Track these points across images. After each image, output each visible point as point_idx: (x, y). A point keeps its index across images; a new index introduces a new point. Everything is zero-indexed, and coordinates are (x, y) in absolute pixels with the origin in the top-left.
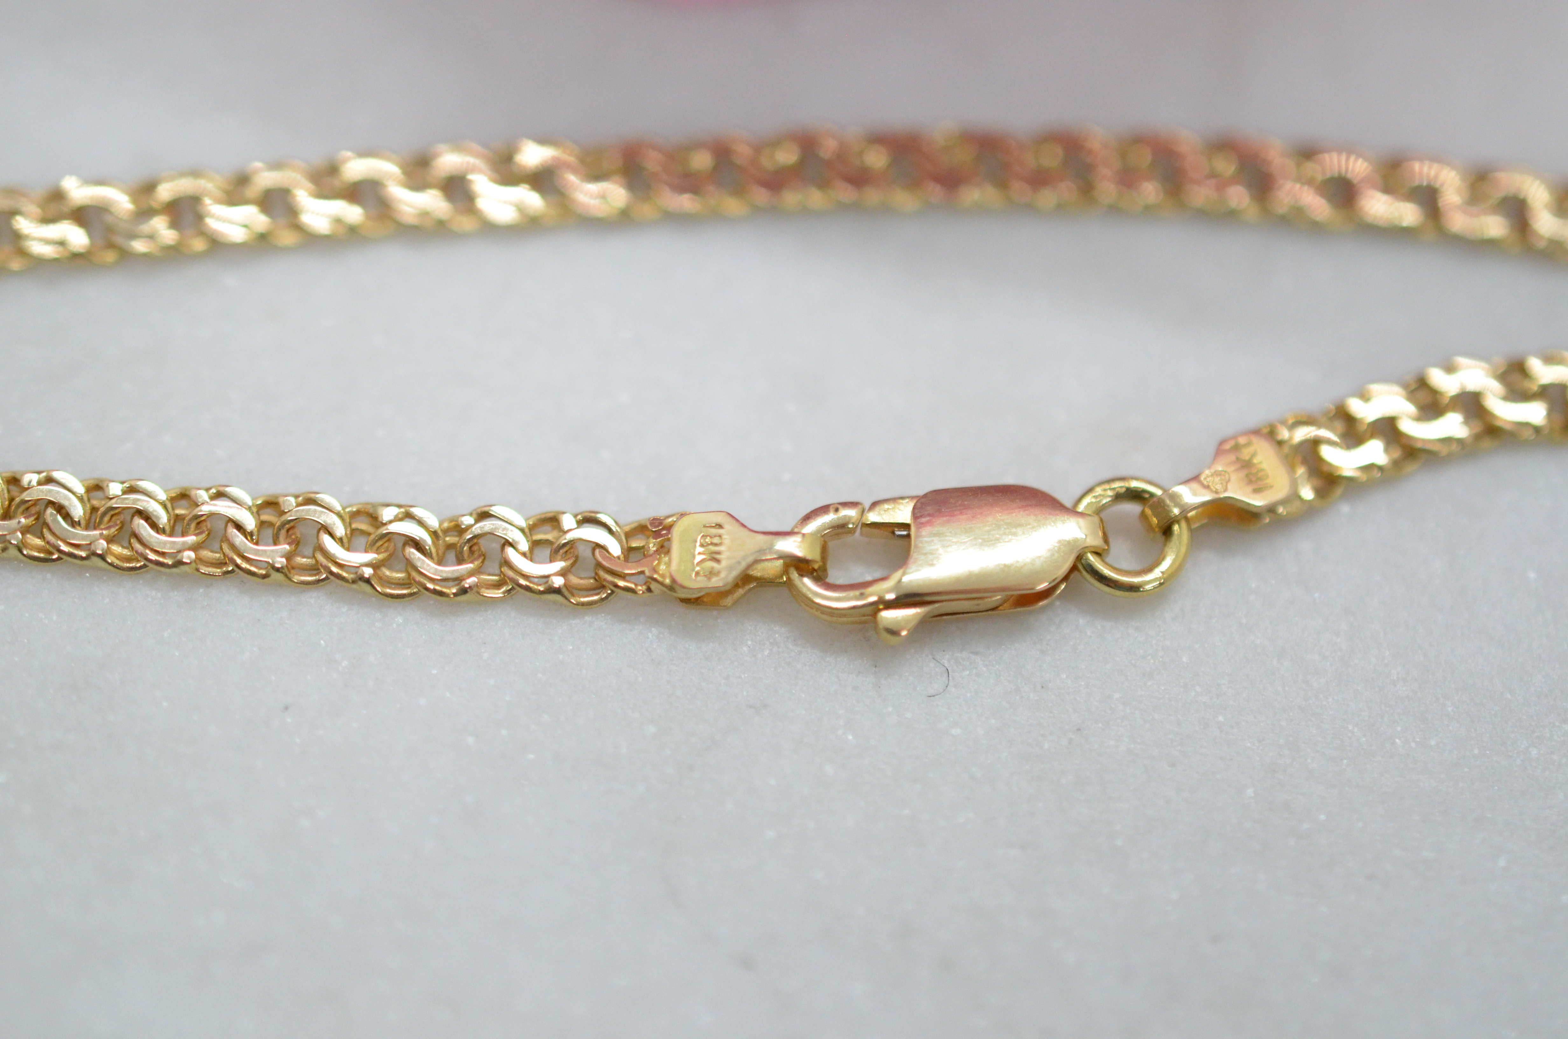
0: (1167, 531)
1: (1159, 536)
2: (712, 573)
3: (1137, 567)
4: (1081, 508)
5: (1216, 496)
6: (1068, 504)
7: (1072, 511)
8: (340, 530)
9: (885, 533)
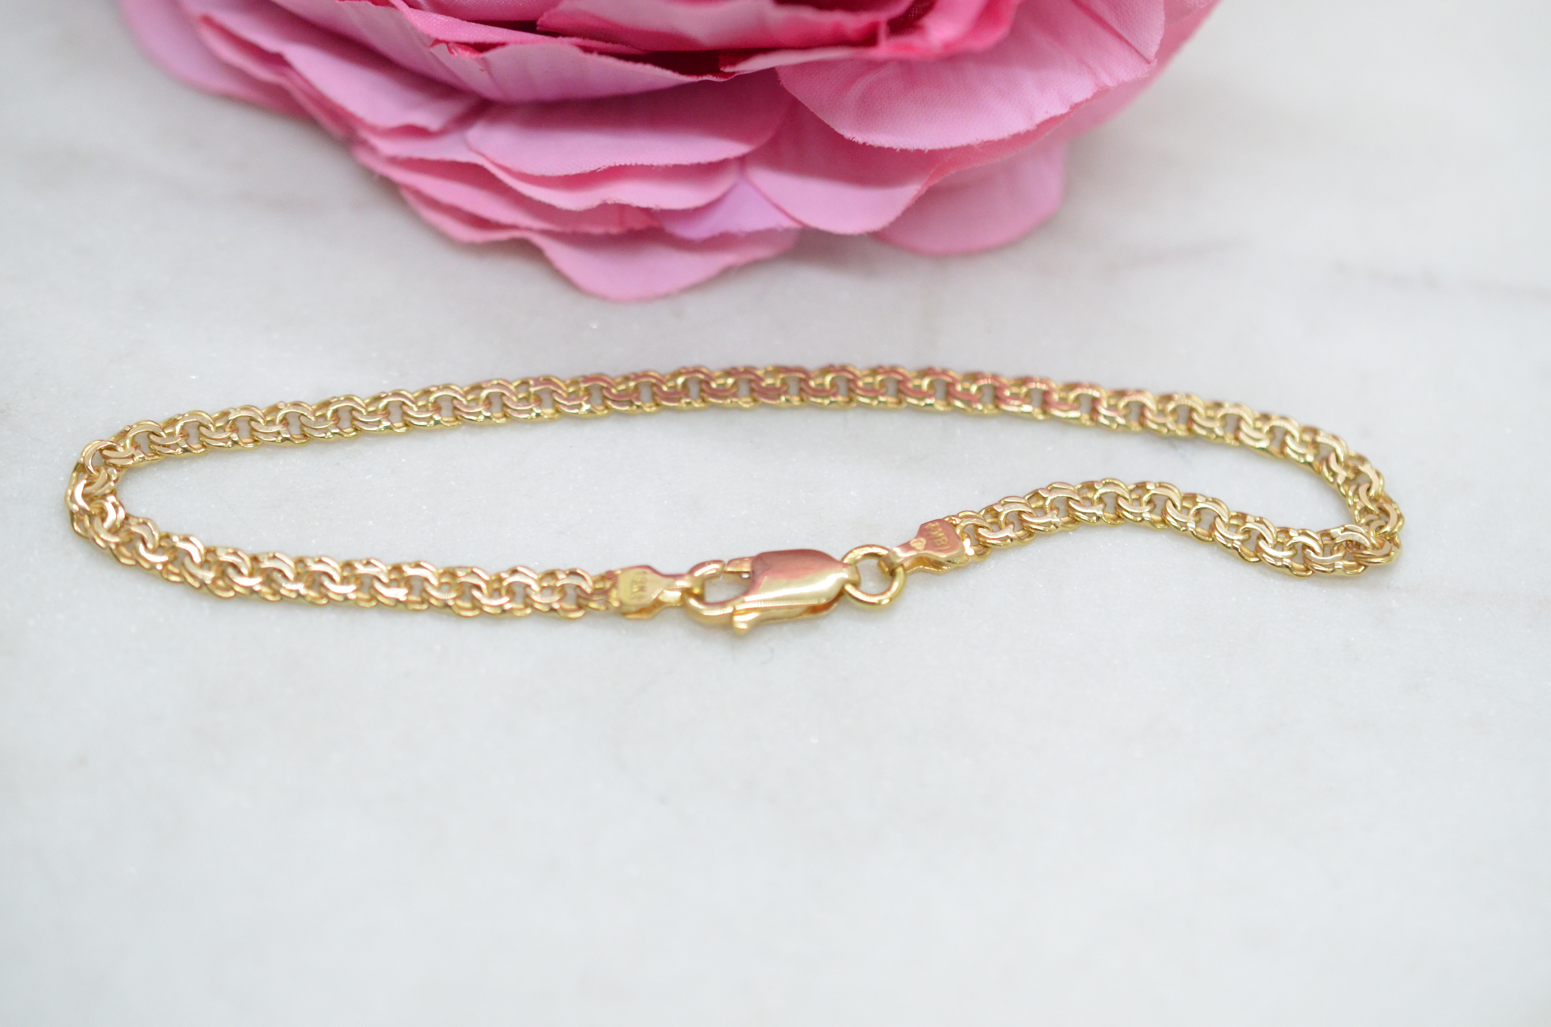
0: (893, 573)
1: (889, 577)
2: (641, 597)
3: (875, 591)
4: (846, 561)
5: (918, 552)
6: (838, 557)
7: (841, 563)
8: (434, 581)
9: (736, 577)
